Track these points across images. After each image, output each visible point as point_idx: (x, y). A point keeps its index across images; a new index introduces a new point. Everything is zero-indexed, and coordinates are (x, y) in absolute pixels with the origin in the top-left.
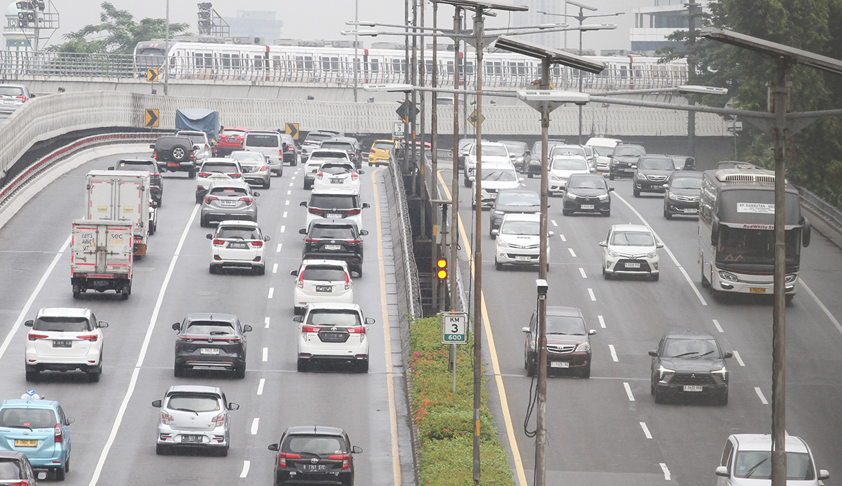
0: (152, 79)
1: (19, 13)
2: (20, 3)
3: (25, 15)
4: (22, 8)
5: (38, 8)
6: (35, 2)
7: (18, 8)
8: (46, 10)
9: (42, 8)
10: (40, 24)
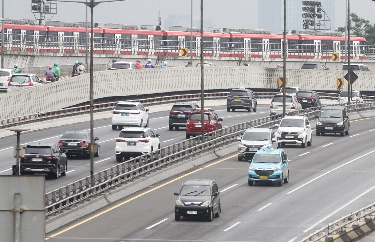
1: (304, 20)
2: (304, 14)
3: (307, 21)
4: (305, 17)
5: (316, 17)
6: (315, 13)
7: (303, 17)
8: (322, 19)
9: (320, 17)
10: (318, 27)
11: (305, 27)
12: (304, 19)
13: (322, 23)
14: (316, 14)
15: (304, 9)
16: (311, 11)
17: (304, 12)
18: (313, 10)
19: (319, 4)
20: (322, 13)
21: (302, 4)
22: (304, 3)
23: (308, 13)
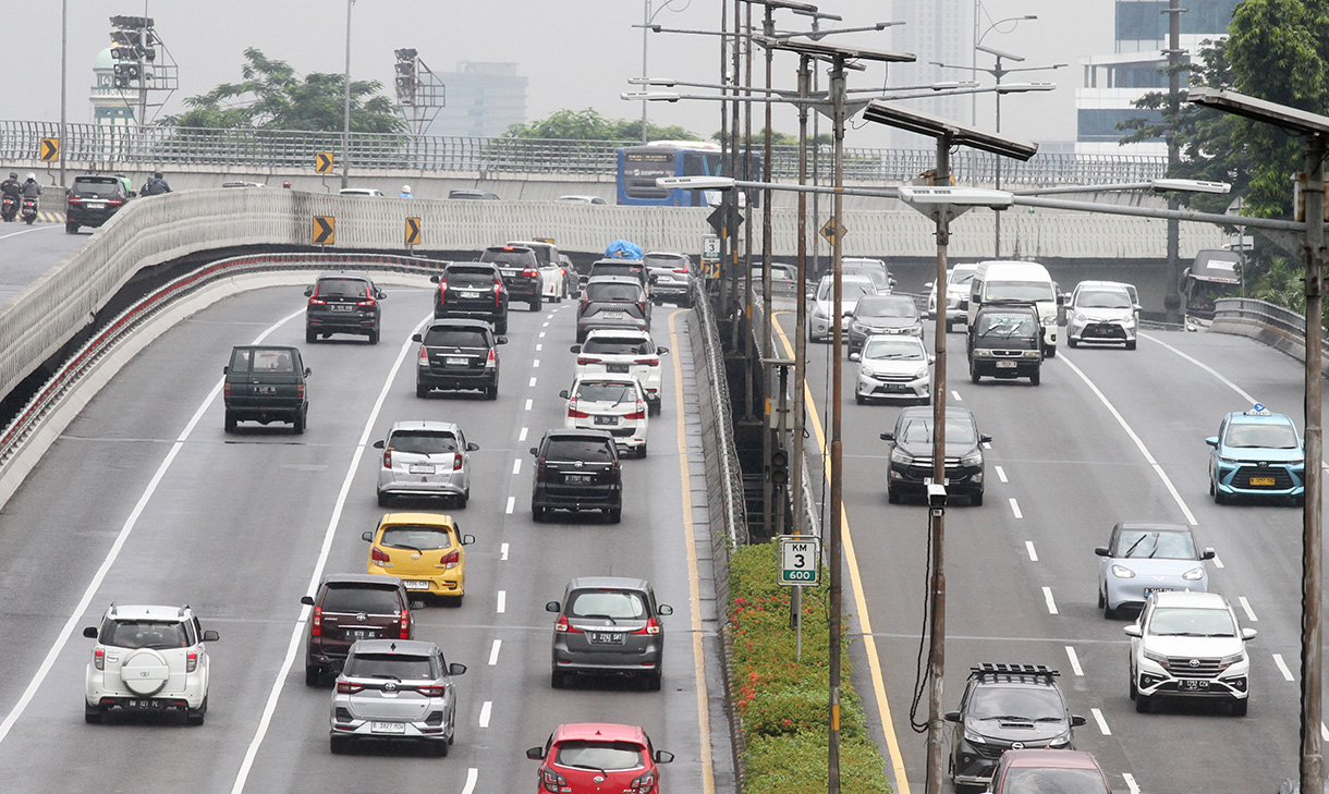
0: (323, 169)
1: (115, 66)
2: (117, 49)
3: (125, 68)
4: (119, 58)
5: (144, 57)
6: (140, 48)
7: (114, 58)
8: (157, 61)
9: (151, 57)
10: (148, 83)
11: (118, 83)
12: (116, 61)
13: (159, 72)
14: (144, 51)
15: (117, 37)
16: (134, 42)
17: (116, 45)
18: (136, 40)
19: (150, 22)
20: (157, 49)
21: (110, 24)
22: (117, 21)
23: (126, 47)
